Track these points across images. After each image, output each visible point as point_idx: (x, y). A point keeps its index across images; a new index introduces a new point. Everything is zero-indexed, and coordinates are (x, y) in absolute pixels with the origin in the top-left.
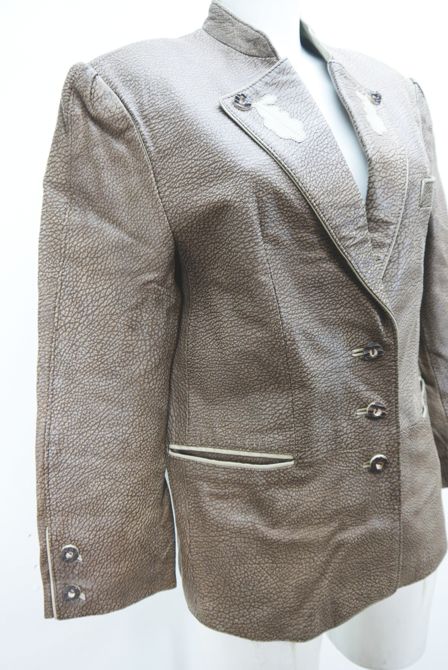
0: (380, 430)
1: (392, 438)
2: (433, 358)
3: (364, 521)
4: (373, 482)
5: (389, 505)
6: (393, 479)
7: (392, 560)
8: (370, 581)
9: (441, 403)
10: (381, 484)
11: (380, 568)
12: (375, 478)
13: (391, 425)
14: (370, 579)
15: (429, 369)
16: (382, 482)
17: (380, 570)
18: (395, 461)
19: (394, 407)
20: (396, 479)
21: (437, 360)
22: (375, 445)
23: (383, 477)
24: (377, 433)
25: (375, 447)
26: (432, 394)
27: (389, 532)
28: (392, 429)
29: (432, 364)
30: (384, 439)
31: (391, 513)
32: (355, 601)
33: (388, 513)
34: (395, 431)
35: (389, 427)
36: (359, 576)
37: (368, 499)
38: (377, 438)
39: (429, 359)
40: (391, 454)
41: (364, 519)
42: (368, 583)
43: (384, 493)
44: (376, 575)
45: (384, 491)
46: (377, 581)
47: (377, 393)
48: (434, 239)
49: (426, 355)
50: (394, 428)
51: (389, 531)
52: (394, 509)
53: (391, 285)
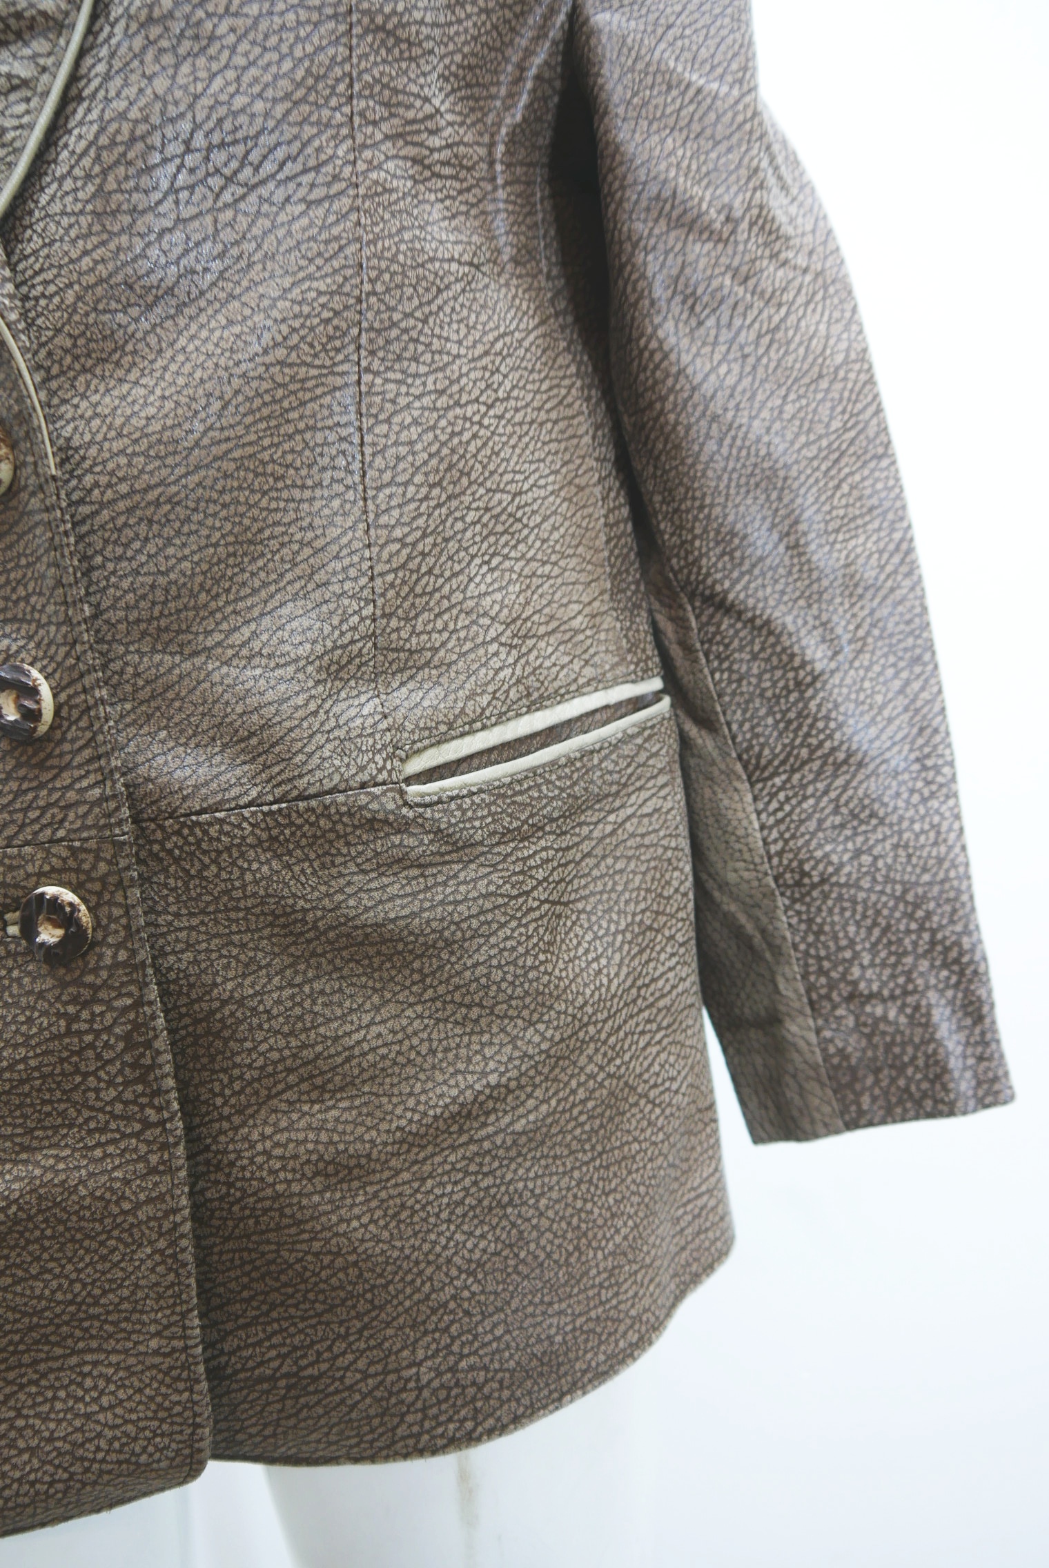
0: (42, 786)
1: (89, 822)
2: (704, 619)
3: (24, 1148)
4: (41, 995)
5: (118, 1098)
6: (120, 996)
7: (153, 1329)
8: (80, 1393)
9: (749, 798)
10: (71, 1009)
11: (114, 1351)
12: (49, 982)
13: (80, 766)
14: (80, 1385)
15: (696, 660)
16: (74, 1000)
17: (114, 1359)
18: (117, 920)
19: (79, 687)
20: (129, 995)
21: (719, 625)
22: (27, 843)
23: (77, 982)
24: (30, 796)
25: (28, 849)
26: (713, 763)
27: (123, 1212)
28: (85, 783)
29: (702, 643)
30: (62, 821)
31: (137, 1135)
32: (26, 1457)
33: (124, 1136)
34: (97, 792)
35: (76, 773)
36: (36, 1362)
37: (25, 1060)
38: (33, 814)
39: (694, 624)
40: (97, 886)
41: (26, 1140)
42: (78, 1400)
43: (91, 1046)
44: (101, 1375)
45: (89, 1038)
46: (105, 1401)
47: (23, 633)
48: (606, 113)
49: (681, 606)
50: (92, 779)
51: (126, 1206)
52: (147, 1125)
53: (76, 190)
